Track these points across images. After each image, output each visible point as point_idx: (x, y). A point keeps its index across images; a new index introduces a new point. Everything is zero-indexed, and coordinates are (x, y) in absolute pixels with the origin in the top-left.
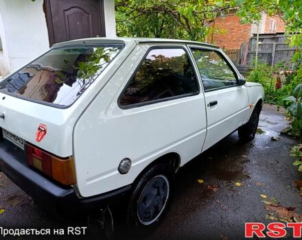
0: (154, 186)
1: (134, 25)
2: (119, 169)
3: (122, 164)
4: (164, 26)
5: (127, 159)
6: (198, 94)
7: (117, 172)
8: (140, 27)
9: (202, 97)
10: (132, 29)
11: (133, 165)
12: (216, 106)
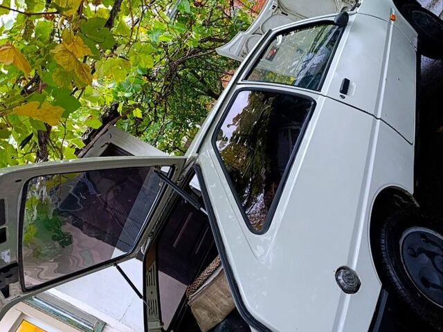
0: (414, 255)
1: (175, 118)
2: (347, 291)
3: (342, 281)
4: (199, 73)
5: (339, 270)
6: (315, 103)
7: (348, 296)
8: (182, 112)
9: (324, 99)
10: (177, 124)
11: (354, 268)
12: (353, 84)
